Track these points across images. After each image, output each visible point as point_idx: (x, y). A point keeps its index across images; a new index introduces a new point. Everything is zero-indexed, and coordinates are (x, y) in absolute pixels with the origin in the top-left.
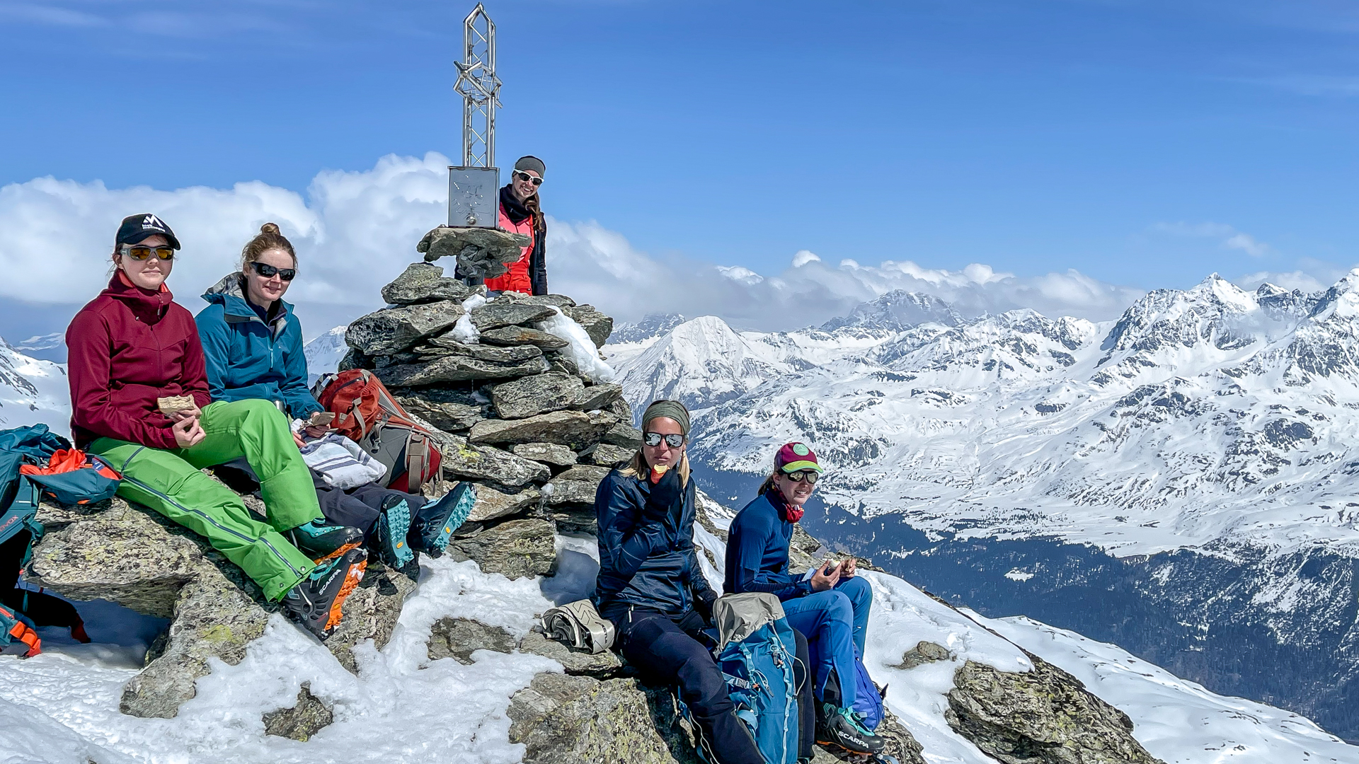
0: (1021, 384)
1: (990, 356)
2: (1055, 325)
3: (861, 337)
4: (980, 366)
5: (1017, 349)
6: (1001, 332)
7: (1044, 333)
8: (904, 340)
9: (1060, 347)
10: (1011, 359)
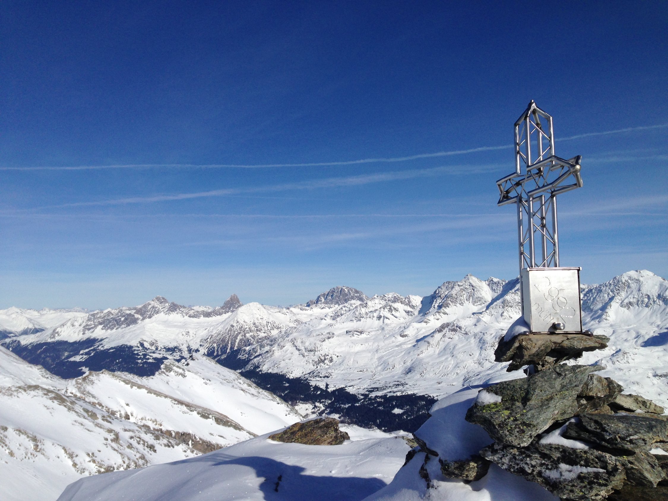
0: (393, 325)
1: (379, 314)
2: (405, 299)
3: (323, 308)
4: (375, 318)
5: (390, 310)
6: (383, 303)
7: (402, 302)
8: (342, 308)
9: (409, 309)
10: (388, 315)
